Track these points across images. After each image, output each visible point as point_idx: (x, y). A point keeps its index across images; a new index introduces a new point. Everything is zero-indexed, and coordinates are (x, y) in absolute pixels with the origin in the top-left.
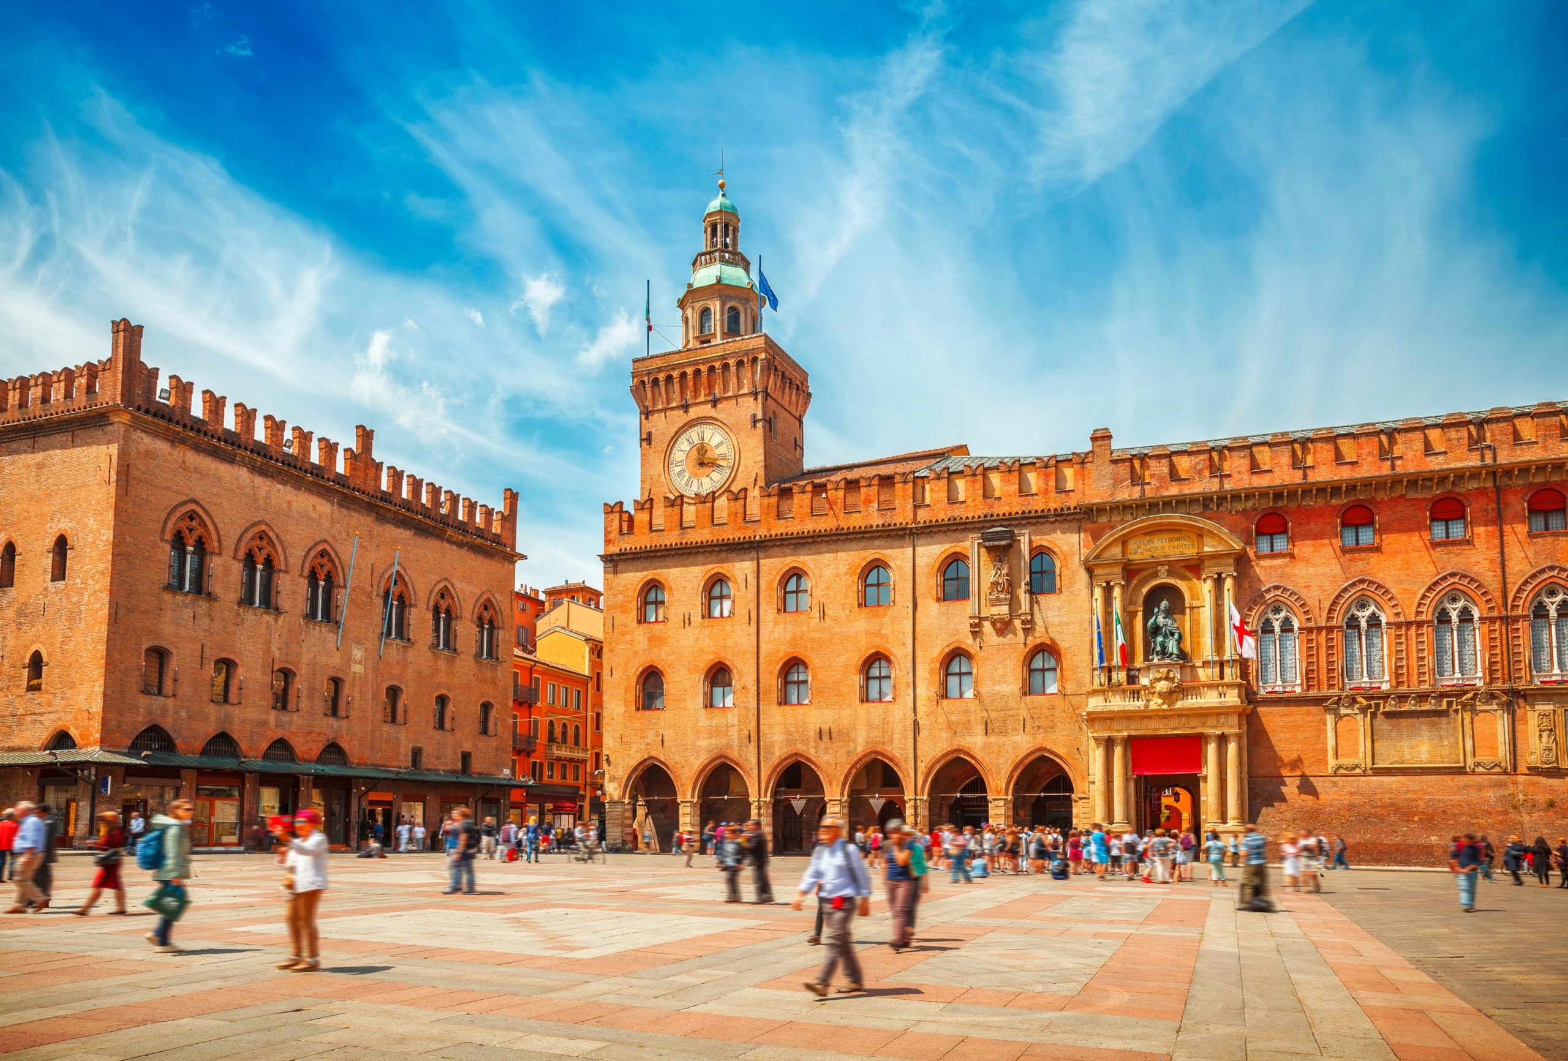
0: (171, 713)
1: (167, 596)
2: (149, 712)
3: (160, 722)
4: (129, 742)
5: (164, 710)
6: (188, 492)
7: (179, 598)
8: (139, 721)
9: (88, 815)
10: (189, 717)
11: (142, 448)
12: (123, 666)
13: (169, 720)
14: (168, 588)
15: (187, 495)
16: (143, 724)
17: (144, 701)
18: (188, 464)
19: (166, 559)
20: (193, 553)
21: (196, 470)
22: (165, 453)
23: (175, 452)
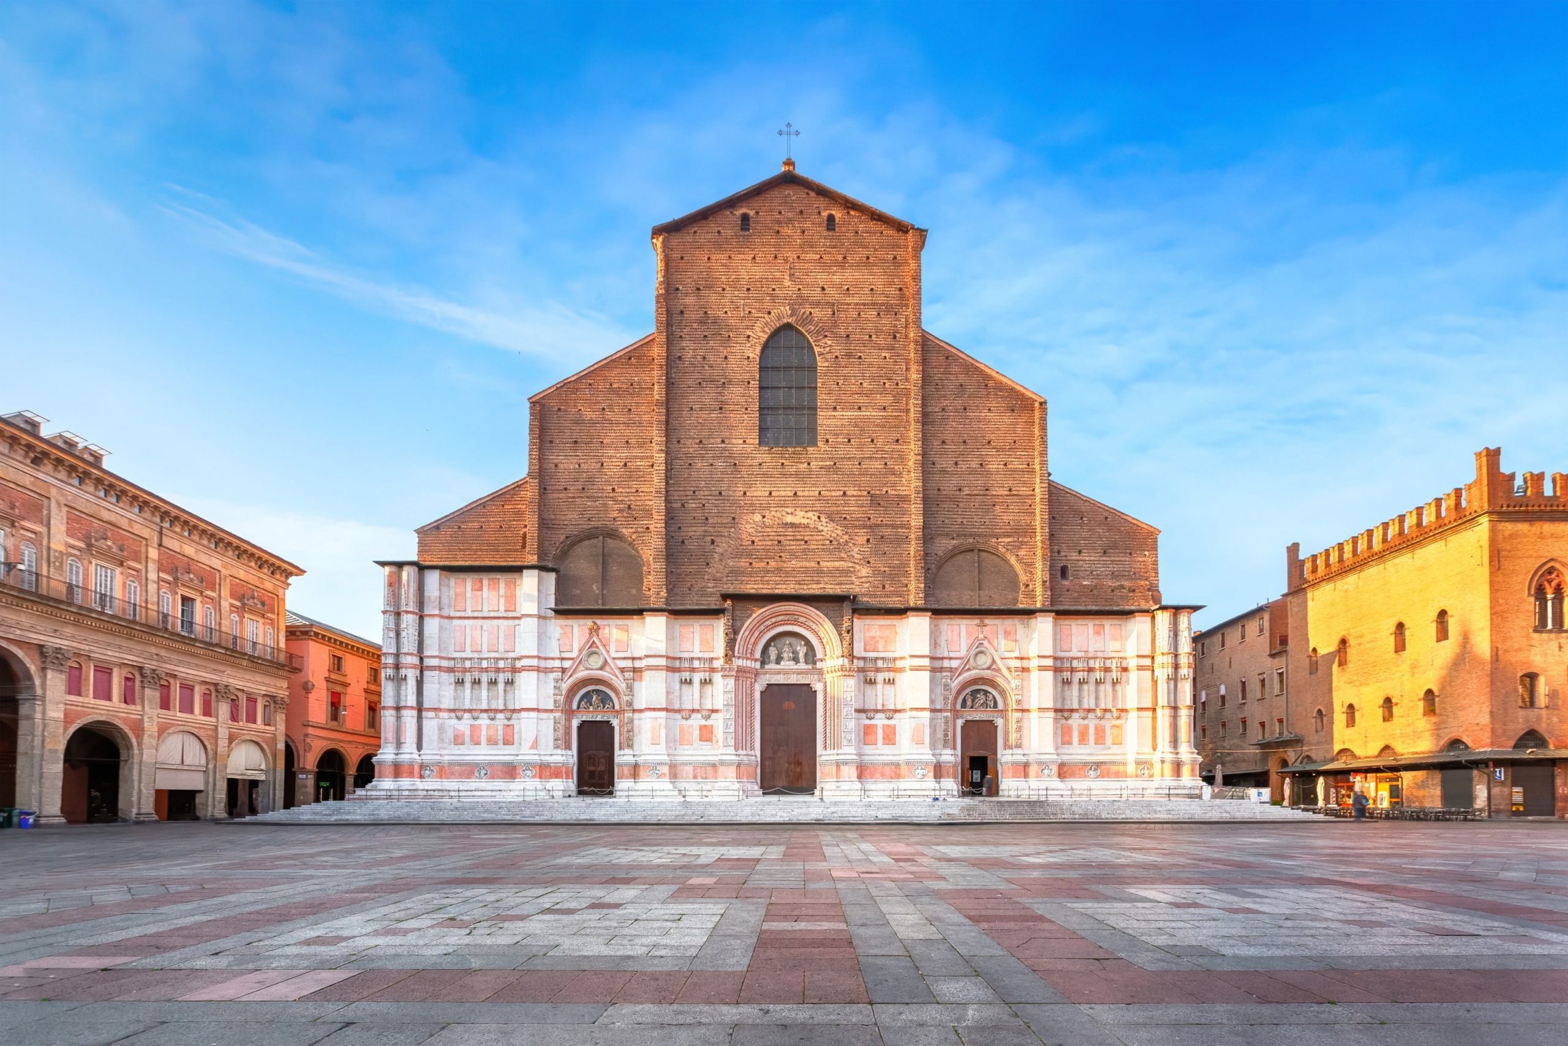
0: (1544, 719)
1: (1536, 636)
2: (1527, 721)
3: (1536, 727)
4: (1513, 743)
5: (1539, 719)
6: (1547, 554)
7: (1545, 636)
8: (1519, 728)
9: (1486, 795)
10: (1560, 721)
11: (1507, 534)
12: (1503, 691)
13: (1544, 725)
14: (1536, 630)
15: (1546, 557)
16: (1523, 729)
17: (1521, 713)
18: (1545, 533)
19: (1532, 607)
20: (1553, 599)
21: (1552, 536)
22: (1526, 532)
23: (1534, 528)
